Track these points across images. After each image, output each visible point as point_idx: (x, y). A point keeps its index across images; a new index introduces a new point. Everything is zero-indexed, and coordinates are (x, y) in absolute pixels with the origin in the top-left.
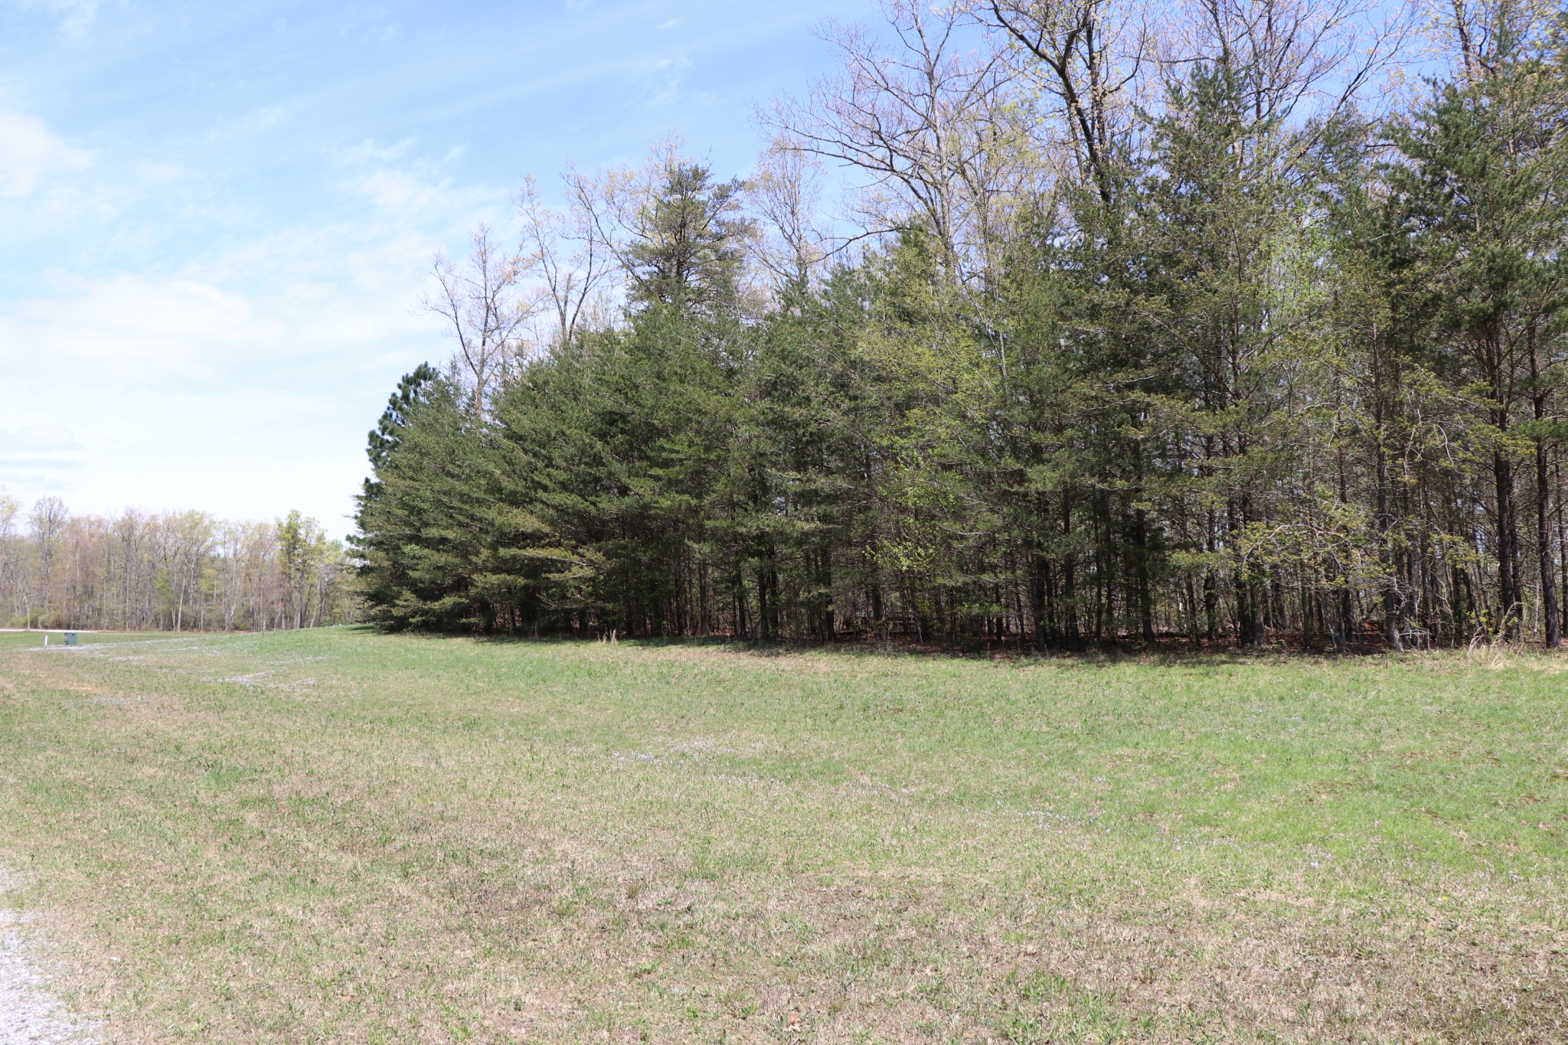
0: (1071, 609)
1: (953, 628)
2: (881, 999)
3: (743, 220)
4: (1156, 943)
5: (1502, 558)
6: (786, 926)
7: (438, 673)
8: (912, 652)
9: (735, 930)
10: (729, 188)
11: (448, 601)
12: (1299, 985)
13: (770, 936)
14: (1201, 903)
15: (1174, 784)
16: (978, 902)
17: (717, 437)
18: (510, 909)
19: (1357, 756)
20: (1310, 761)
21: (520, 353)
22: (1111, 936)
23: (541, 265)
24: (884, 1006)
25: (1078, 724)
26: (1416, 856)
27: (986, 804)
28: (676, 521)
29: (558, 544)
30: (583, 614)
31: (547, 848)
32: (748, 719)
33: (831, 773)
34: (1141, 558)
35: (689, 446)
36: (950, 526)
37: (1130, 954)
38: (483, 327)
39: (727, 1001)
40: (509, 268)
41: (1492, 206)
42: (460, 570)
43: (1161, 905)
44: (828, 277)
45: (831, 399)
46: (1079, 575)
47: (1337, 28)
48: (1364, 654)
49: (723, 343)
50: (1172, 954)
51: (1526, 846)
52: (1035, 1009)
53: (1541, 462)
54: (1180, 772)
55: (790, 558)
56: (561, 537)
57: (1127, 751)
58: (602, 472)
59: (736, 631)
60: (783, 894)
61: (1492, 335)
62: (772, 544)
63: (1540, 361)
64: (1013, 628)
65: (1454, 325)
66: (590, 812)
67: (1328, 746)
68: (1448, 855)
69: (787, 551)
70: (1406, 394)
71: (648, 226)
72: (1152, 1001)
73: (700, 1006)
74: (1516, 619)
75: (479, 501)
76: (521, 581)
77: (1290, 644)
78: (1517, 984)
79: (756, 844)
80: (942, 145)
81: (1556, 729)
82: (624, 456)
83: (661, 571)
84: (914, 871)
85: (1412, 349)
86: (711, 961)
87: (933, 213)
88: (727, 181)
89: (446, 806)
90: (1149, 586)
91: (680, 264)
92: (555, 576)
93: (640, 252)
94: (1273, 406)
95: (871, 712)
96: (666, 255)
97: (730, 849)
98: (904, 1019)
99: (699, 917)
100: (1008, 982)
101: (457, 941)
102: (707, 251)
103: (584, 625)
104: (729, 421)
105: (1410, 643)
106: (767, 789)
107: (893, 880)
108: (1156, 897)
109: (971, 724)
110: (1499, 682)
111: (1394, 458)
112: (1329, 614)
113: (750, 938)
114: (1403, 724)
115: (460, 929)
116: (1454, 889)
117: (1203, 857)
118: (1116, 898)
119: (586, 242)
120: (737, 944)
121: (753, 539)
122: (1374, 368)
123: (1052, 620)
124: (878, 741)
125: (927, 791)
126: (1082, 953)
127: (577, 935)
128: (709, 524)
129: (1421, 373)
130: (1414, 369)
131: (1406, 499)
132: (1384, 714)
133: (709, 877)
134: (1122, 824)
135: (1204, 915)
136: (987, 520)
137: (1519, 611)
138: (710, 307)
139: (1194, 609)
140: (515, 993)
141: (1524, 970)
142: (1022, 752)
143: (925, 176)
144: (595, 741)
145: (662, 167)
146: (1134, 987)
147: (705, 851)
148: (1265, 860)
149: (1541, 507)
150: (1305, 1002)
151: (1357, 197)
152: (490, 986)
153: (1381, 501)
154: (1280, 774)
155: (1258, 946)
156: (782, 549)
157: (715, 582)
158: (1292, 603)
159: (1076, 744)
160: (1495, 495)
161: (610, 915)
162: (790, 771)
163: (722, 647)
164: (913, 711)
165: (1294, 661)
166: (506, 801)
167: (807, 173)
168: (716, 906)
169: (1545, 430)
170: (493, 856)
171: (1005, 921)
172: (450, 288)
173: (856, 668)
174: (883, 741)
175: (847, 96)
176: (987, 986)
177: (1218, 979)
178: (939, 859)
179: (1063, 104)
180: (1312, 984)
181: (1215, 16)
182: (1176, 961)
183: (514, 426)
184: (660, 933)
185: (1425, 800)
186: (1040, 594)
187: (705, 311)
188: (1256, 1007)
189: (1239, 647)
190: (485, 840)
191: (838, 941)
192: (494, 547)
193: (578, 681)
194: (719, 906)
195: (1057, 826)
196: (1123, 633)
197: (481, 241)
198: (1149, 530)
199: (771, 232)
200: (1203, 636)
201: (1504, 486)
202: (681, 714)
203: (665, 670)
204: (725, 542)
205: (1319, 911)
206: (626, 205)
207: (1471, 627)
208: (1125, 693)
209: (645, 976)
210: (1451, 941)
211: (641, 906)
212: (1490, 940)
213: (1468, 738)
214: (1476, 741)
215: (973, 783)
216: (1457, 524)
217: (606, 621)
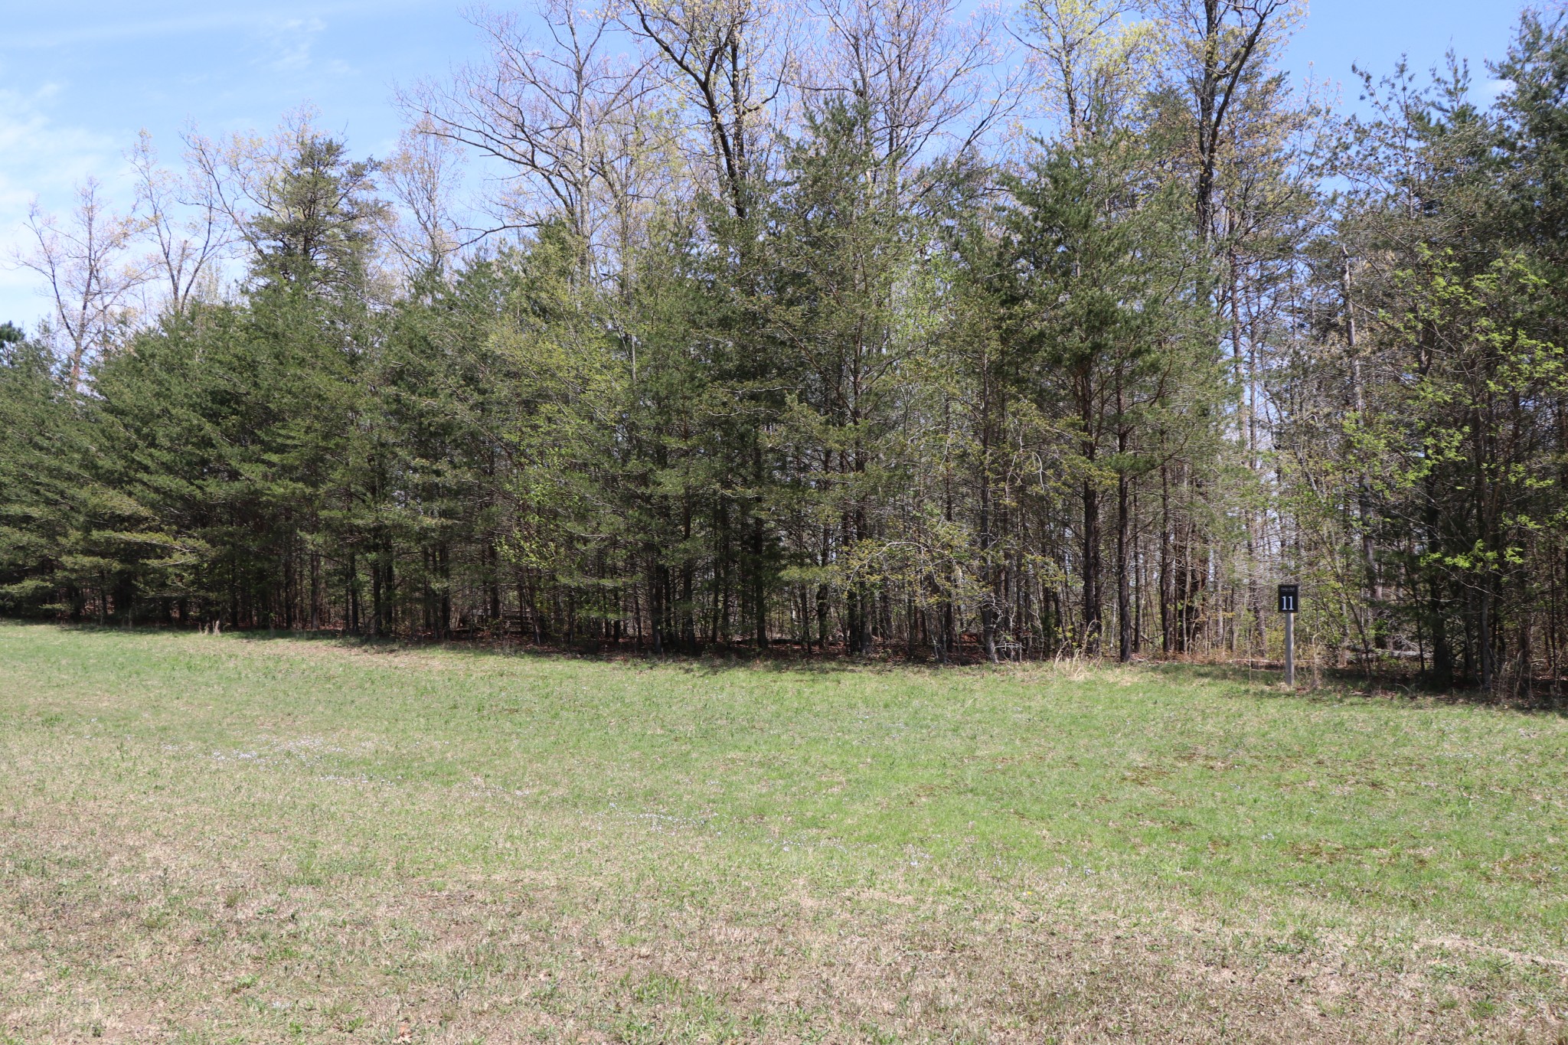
0: (689, 613)
1: (571, 629)
2: (495, 1006)
3: (376, 202)
4: (765, 943)
5: (1087, 578)
6: (396, 933)
7: (14, 663)
8: (529, 652)
9: (341, 939)
10: (364, 167)
11: (29, 584)
12: (899, 979)
13: (379, 944)
14: (808, 903)
15: (785, 787)
16: (591, 905)
17: (335, 425)
18: (91, 923)
19: (954, 761)
20: (912, 766)
21: (123, 321)
22: (722, 937)
23: (154, 229)
24: (497, 1013)
25: (693, 727)
26: (1005, 854)
27: (600, 807)
28: (289, 510)
29: (158, 529)
30: (183, 604)
31: (137, 855)
32: (358, 717)
33: (444, 774)
34: (758, 566)
35: (306, 432)
36: (574, 527)
37: (741, 954)
38: (84, 289)
39: (333, 1014)
40: (119, 230)
41: (1091, 256)
42: (46, 551)
43: (771, 905)
44: (464, 269)
45: (459, 392)
46: (698, 580)
47: (965, 77)
48: (963, 664)
49: (349, 327)
50: (782, 954)
51: (1098, 842)
52: (649, 1011)
53: (1123, 492)
54: (790, 775)
55: (408, 552)
56: (162, 522)
57: (740, 754)
58: (210, 453)
59: (347, 625)
60: (392, 900)
61: (1086, 374)
62: (389, 538)
63: (1125, 399)
64: (630, 631)
65: (1056, 361)
66: (186, 816)
67: (928, 751)
68: (1033, 852)
69: (404, 545)
70: (1010, 423)
71: (274, 197)
72: (761, 1000)
73: (303, 1020)
74: (1096, 635)
75: (70, 477)
76: (116, 566)
77: (896, 653)
78: (1087, 967)
79: (365, 848)
80: (585, 144)
81: (1126, 735)
82: (234, 440)
83: (270, 561)
84: (528, 874)
85: (1018, 381)
86: (316, 973)
87: (572, 213)
88: (363, 160)
89: (18, 811)
90: (765, 594)
91: (307, 241)
92: (154, 563)
93: (266, 226)
94: (887, 426)
95: (485, 713)
96: (293, 230)
97: (337, 853)
98: (517, 1026)
99: (304, 925)
100: (622, 985)
101: (27, 962)
102: (336, 230)
103: (184, 615)
104: (352, 408)
105: (1003, 655)
106: (377, 791)
107: (507, 884)
108: (766, 898)
109: (587, 725)
110: (1080, 693)
111: (997, 482)
112: (932, 625)
113: (358, 947)
114: (997, 730)
115: (31, 948)
116: (1037, 884)
117: (810, 858)
118: (728, 900)
119: (206, 210)
120: (344, 953)
121: (369, 531)
122: (982, 395)
123: (669, 624)
124: (492, 742)
125: (541, 793)
126: (694, 954)
127: (168, 949)
128: (324, 514)
129: (1025, 404)
130: (1019, 400)
131: (1005, 521)
132: (980, 722)
133: (314, 883)
134: (733, 826)
135: (812, 915)
136: (609, 521)
137: (1098, 628)
138: (337, 289)
139: (806, 618)
140: (95, 1017)
141: (1093, 955)
142: (636, 754)
143: (565, 174)
144: (193, 739)
145: (294, 137)
146: (745, 986)
147: (312, 855)
148: (868, 860)
149: (1121, 533)
150: (904, 995)
151: (976, 234)
152: (65, 1012)
153: (984, 520)
154: (884, 778)
155: (862, 943)
156: (399, 543)
157: (328, 574)
158: (899, 614)
159: (689, 747)
160: (1083, 519)
161: (205, 926)
162: (401, 771)
163: (333, 642)
164: (529, 712)
165: (898, 671)
166: (91, 805)
167: (449, 158)
168: (321, 913)
169: (1127, 463)
170: (74, 864)
171: (619, 925)
172: (47, 243)
173: (472, 667)
174: (497, 742)
175: (492, 85)
176: (601, 990)
177: (825, 976)
178: (553, 862)
179: (706, 116)
180: (911, 977)
181: (857, 50)
182: (785, 960)
183: (114, 401)
184: (261, 944)
185: (1014, 802)
186: (657, 597)
187: (328, 291)
188: (860, 1002)
189: (847, 655)
190: (65, 848)
191: (450, 948)
192: (86, 529)
193: (176, 674)
194: (325, 913)
195: (669, 828)
196: (737, 638)
197: (88, 196)
198: (767, 540)
199: (405, 215)
200: (815, 643)
201: (1091, 512)
202: (287, 711)
203: (271, 664)
204: (340, 533)
205: (918, 909)
206: (252, 173)
207: (1058, 641)
208: (739, 698)
209: (245, 990)
210: (1034, 932)
211: (240, 916)
212: (1066, 930)
213: (1052, 744)
214: (1060, 747)
215: (587, 784)
216: (1050, 547)
217: (209, 612)
